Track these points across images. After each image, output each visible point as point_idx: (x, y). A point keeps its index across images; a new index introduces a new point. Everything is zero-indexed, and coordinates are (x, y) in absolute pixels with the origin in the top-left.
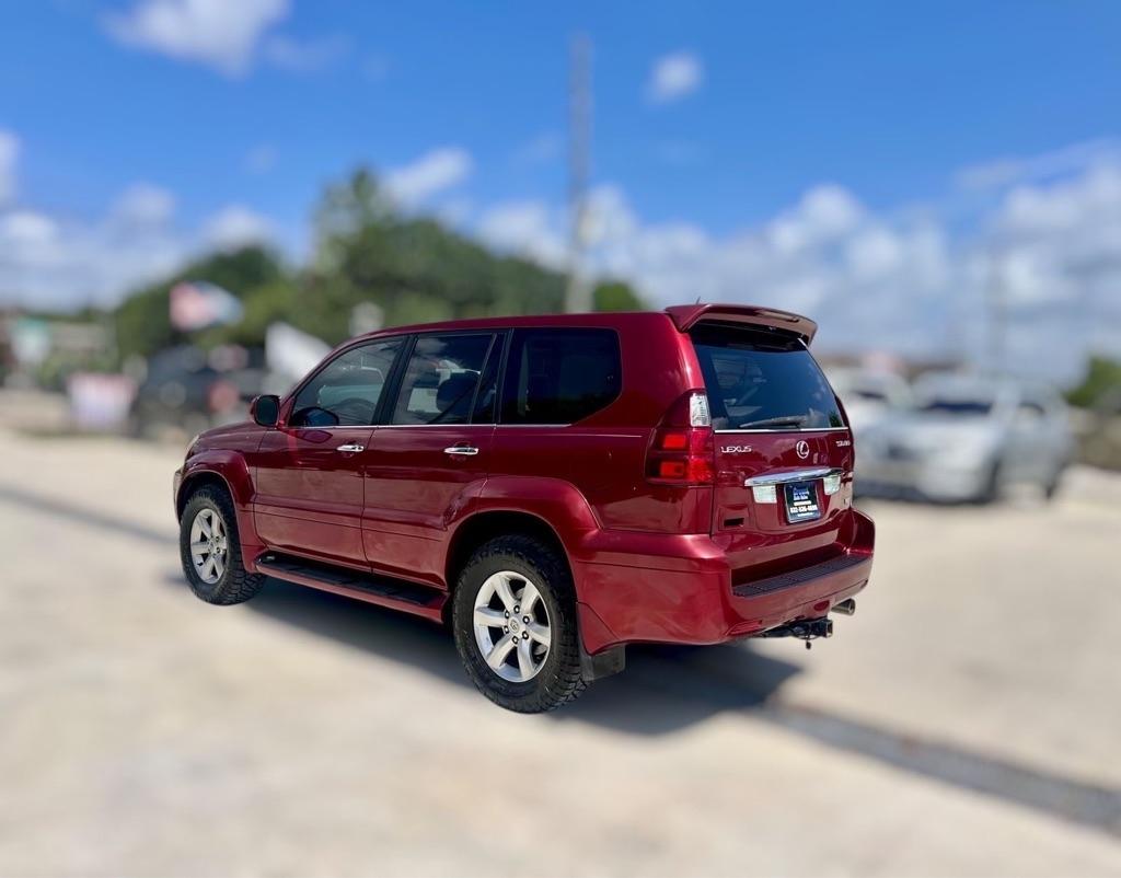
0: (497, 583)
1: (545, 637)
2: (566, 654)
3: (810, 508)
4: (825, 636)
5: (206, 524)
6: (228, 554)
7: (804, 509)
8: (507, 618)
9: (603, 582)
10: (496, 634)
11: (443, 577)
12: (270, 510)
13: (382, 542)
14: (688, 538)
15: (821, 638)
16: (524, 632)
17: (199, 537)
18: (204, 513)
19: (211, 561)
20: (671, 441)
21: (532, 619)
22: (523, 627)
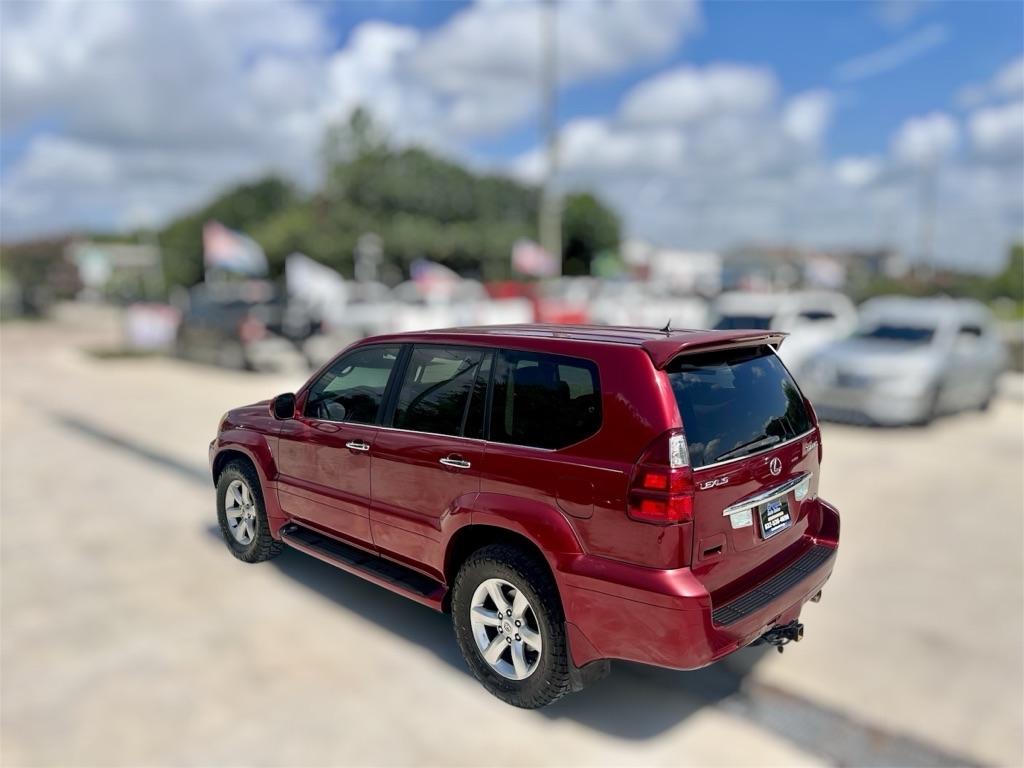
0: (491, 587)
1: (536, 643)
2: (556, 663)
3: (782, 519)
4: (796, 640)
5: (238, 492)
6: (257, 522)
7: (778, 521)
8: (501, 619)
9: (588, 606)
10: (492, 633)
11: (442, 572)
12: (291, 489)
13: (388, 533)
14: (670, 573)
15: (793, 642)
16: (517, 635)
17: (232, 504)
18: (235, 483)
19: (244, 525)
20: (653, 481)
21: (523, 624)
22: (516, 630)
